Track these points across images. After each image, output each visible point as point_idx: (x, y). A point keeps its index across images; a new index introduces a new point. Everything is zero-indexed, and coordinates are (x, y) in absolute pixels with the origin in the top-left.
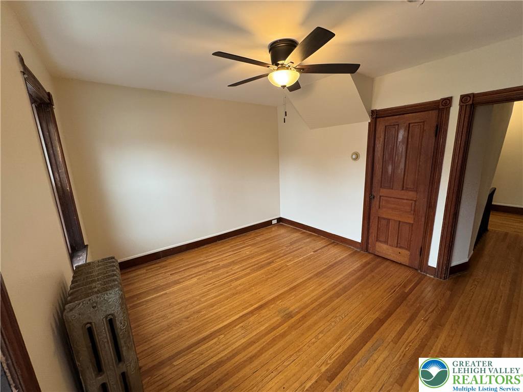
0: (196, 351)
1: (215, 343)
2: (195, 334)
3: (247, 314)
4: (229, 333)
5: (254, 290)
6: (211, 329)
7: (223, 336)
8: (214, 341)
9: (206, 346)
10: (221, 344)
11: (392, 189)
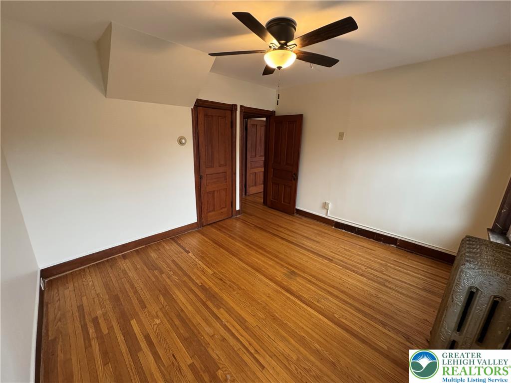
0: (362, 333)
1: (346, 319)
2: (348, 343)
3: (301, 300)
4: (329, 311)
5: (263, 299)
6: (333, 328)
7: (335, 315)
8: (344, 321)
9: (352, 326)
10: (343, 313)
11: (213, 167)
